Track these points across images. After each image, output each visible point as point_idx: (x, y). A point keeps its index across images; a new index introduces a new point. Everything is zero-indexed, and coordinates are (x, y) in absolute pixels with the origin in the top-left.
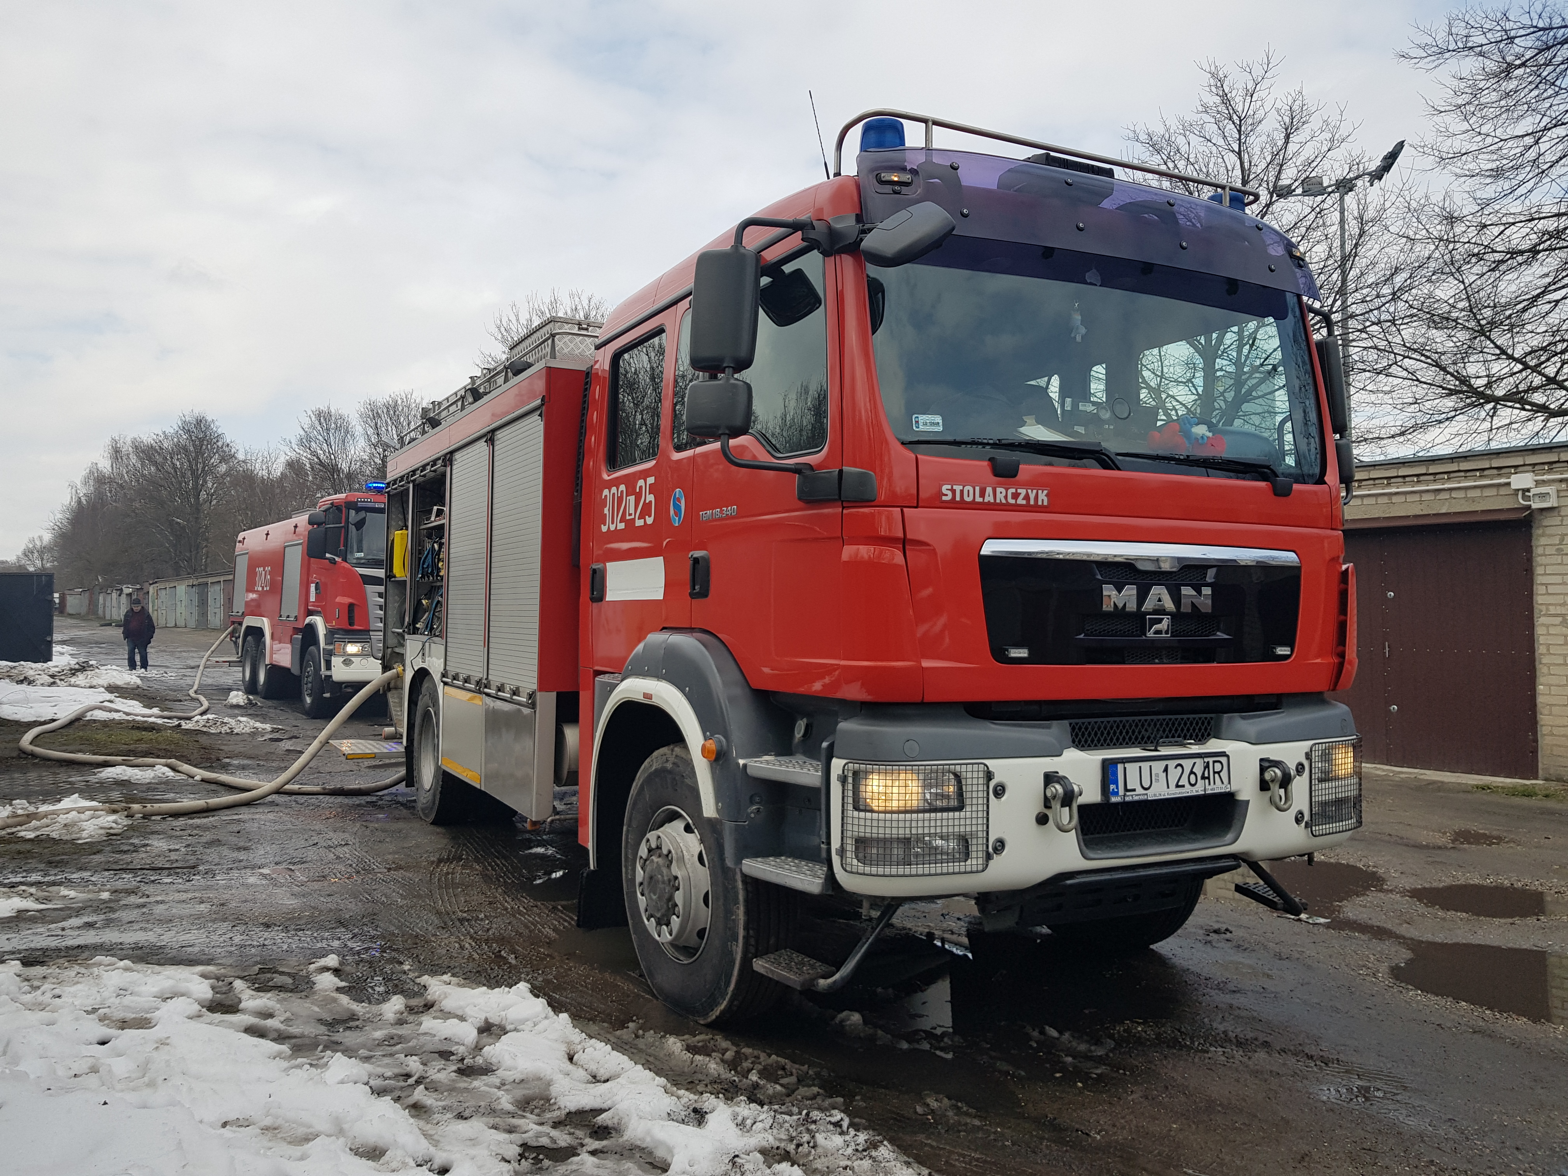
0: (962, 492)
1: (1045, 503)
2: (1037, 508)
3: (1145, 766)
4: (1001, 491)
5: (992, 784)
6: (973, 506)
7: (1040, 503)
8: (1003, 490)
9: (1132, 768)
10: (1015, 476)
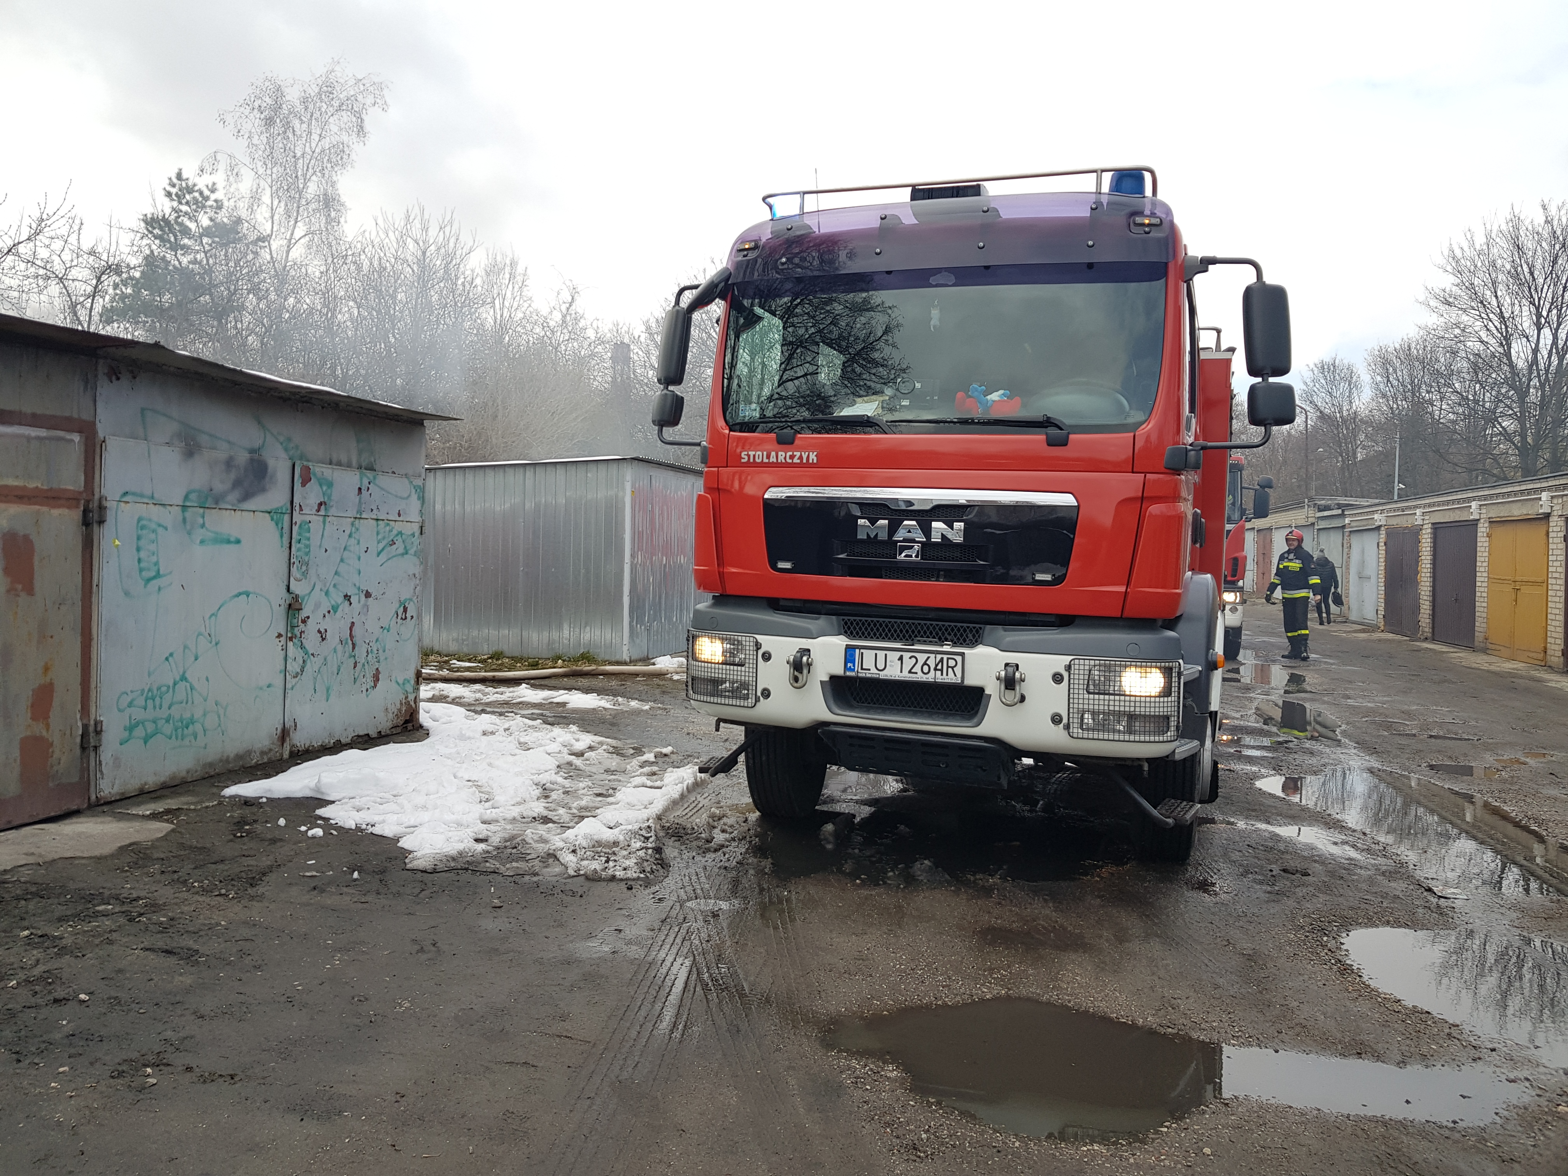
0: (754, 456)
1: (815, 461)
2: (809, 465)
3: (882, 654)
4: (781, 454)
5: (760, 652)
6: (762, 465)
7: (811, 461)
8: (783, 454)
9: (868, 653)
10: (792, 443)
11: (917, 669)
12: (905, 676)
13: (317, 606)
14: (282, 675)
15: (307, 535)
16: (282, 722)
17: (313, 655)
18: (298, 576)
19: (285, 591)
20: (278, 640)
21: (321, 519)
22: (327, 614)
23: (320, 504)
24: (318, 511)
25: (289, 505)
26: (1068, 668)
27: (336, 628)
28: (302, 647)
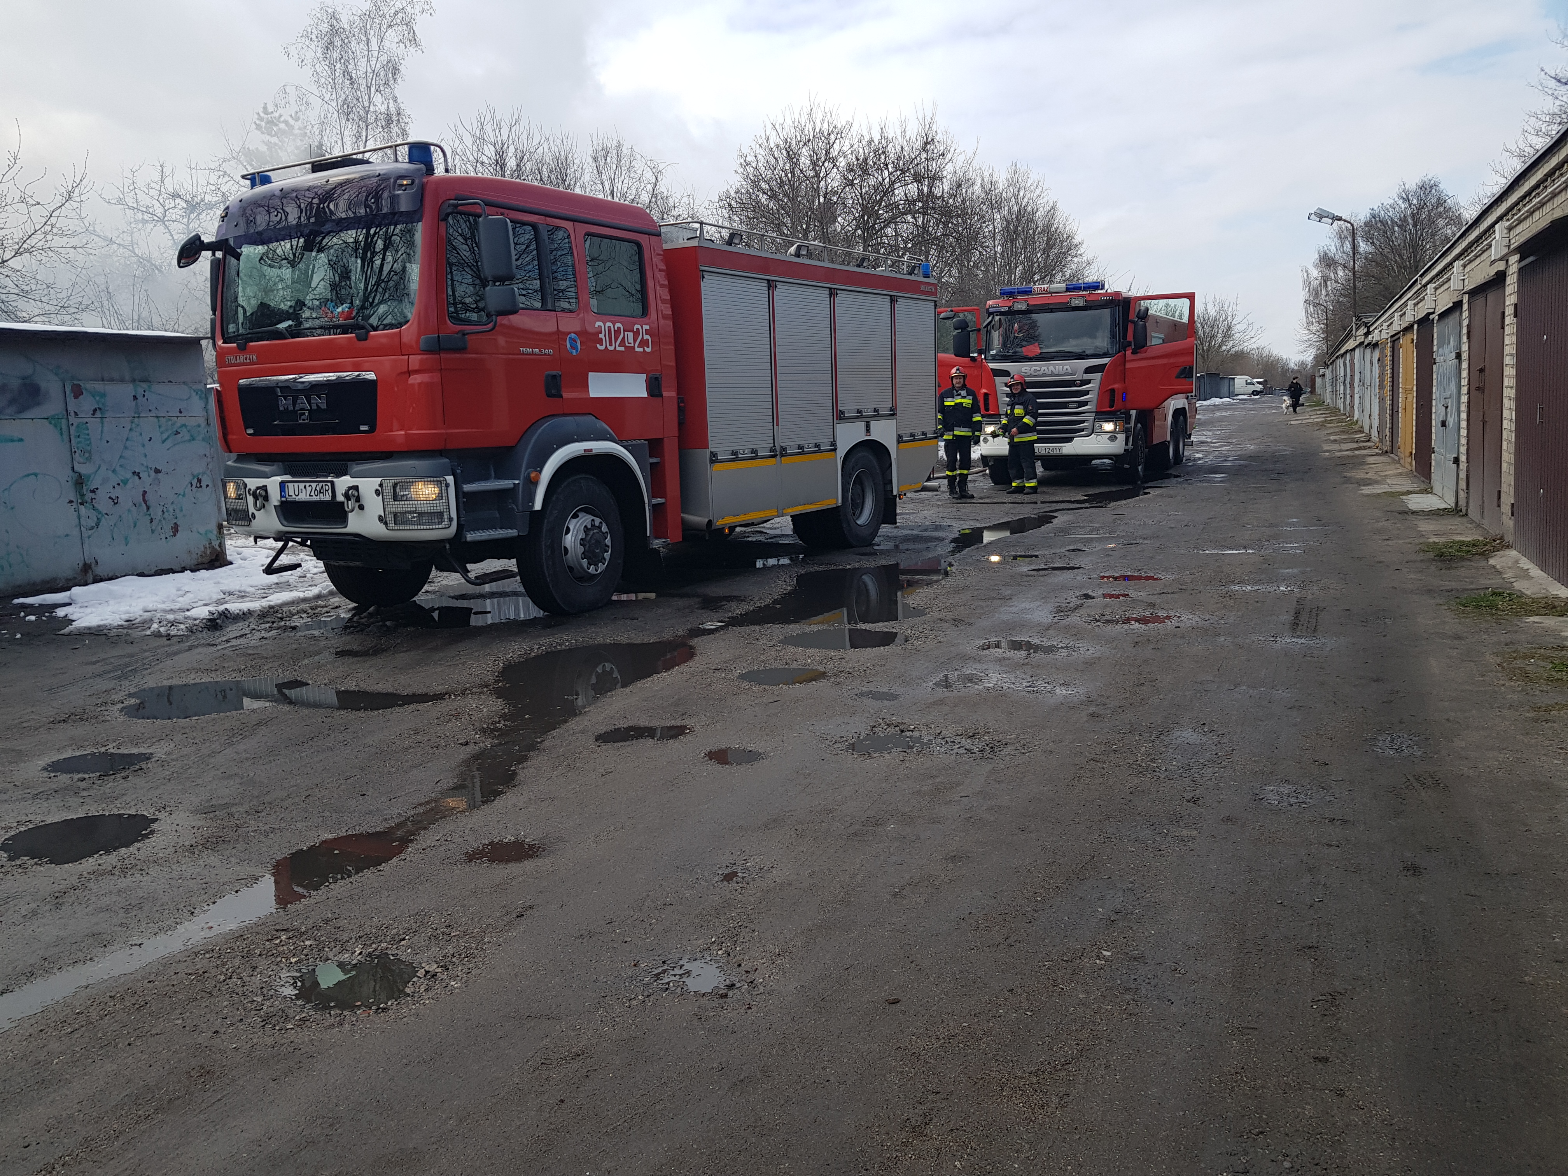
1: (256, 360)
3: (296, 485)
5: (247, 490)
9: (291, 485)
11: (312, 494)
12: (308, 498)
13: (105, 481)
14: (79, 527)
15: (86, 432)
16: (83, 558)
17: (107, 514)
18: (81, 460)
19: (71, 472)
20: (70, 505)
21: (99, 420)
22: (116, 486)
23: (95, 410)
24: (93, 414)
25: (65, 413)
26: (381, 485)
27: (128, 496)
28: (94, 508)
